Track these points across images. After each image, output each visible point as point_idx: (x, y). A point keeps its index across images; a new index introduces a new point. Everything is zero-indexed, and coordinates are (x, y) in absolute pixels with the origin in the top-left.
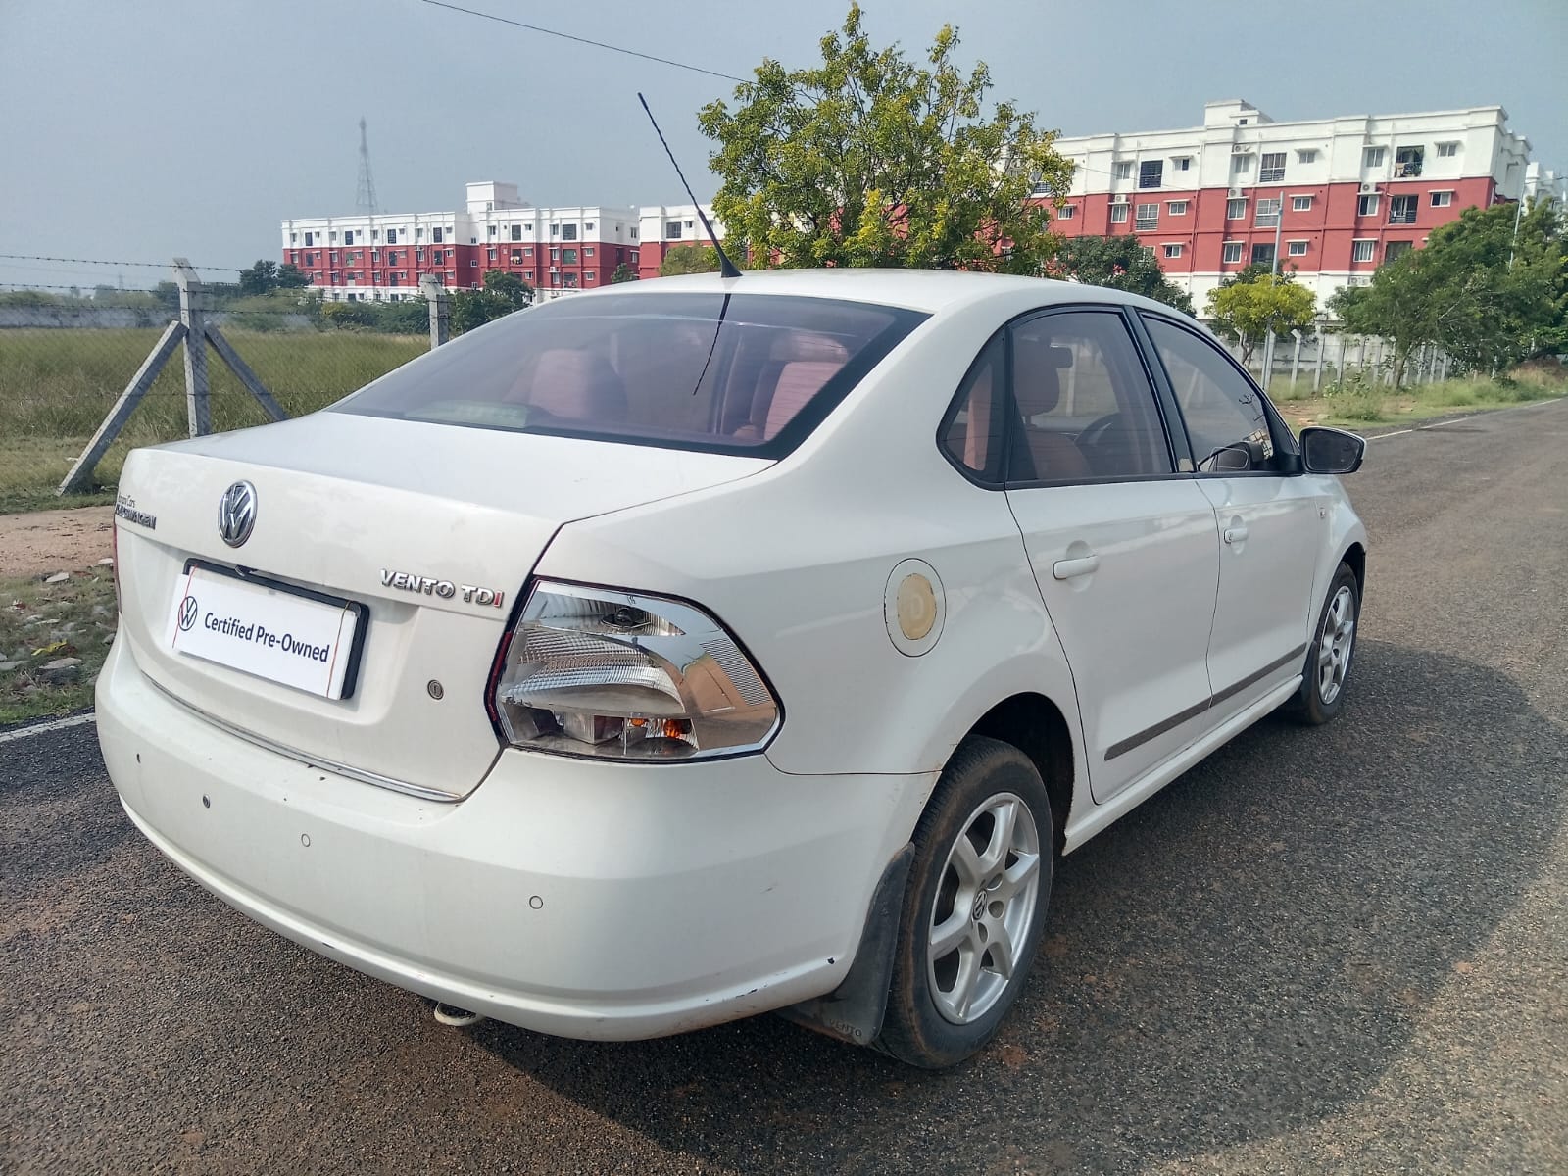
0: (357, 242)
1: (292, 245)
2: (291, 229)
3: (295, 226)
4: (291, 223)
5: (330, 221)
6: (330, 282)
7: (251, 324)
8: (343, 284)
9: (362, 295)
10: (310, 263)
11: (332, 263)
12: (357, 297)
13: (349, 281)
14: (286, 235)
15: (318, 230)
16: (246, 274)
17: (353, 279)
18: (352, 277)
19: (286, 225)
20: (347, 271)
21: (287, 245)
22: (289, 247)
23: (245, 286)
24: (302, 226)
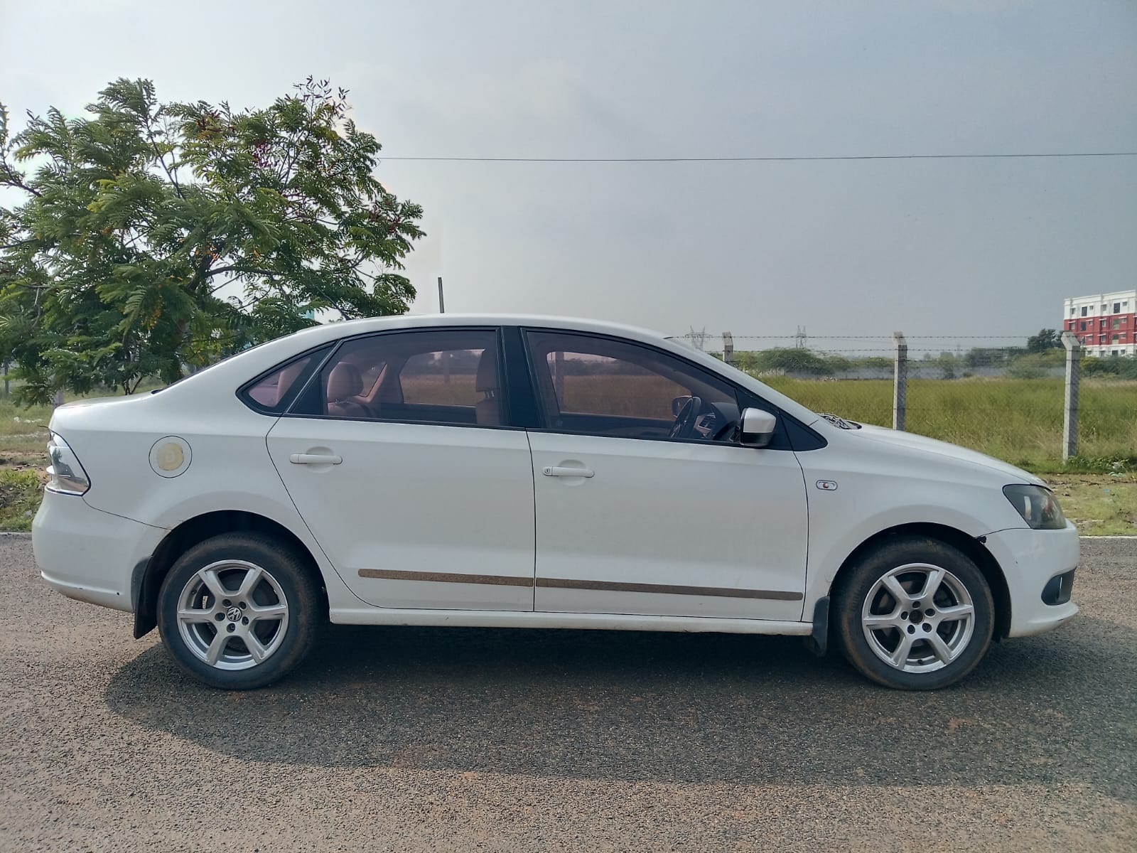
0: (1123, 310)
1: (1071, 316)
2: (1071, 305)
3: (1075, 302)
4: (1072, 301)
5: (1103, 297)
6: (1098, 342)
7: (1021, 375)
8: (1109, 343)
9: (1123, 351)
10: (1084, 329)
11: (1101, 328)
12: (1120, 353)
13: (1114, 341)
14: (1067, 310)
15: (1092, 304)
16: (1032, 340)
17: (1117, 339)
18: (1116, 337)
19: (1067, 303)
20: (1113, 333)
21: (1067, 317)
22: (1068, 318)
23: (1030, 348)
24: (1080, 302)
